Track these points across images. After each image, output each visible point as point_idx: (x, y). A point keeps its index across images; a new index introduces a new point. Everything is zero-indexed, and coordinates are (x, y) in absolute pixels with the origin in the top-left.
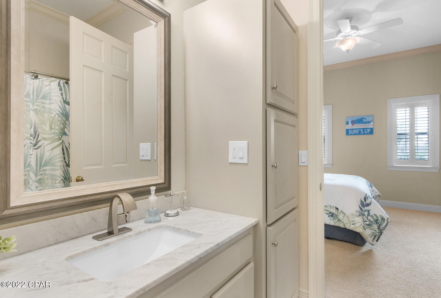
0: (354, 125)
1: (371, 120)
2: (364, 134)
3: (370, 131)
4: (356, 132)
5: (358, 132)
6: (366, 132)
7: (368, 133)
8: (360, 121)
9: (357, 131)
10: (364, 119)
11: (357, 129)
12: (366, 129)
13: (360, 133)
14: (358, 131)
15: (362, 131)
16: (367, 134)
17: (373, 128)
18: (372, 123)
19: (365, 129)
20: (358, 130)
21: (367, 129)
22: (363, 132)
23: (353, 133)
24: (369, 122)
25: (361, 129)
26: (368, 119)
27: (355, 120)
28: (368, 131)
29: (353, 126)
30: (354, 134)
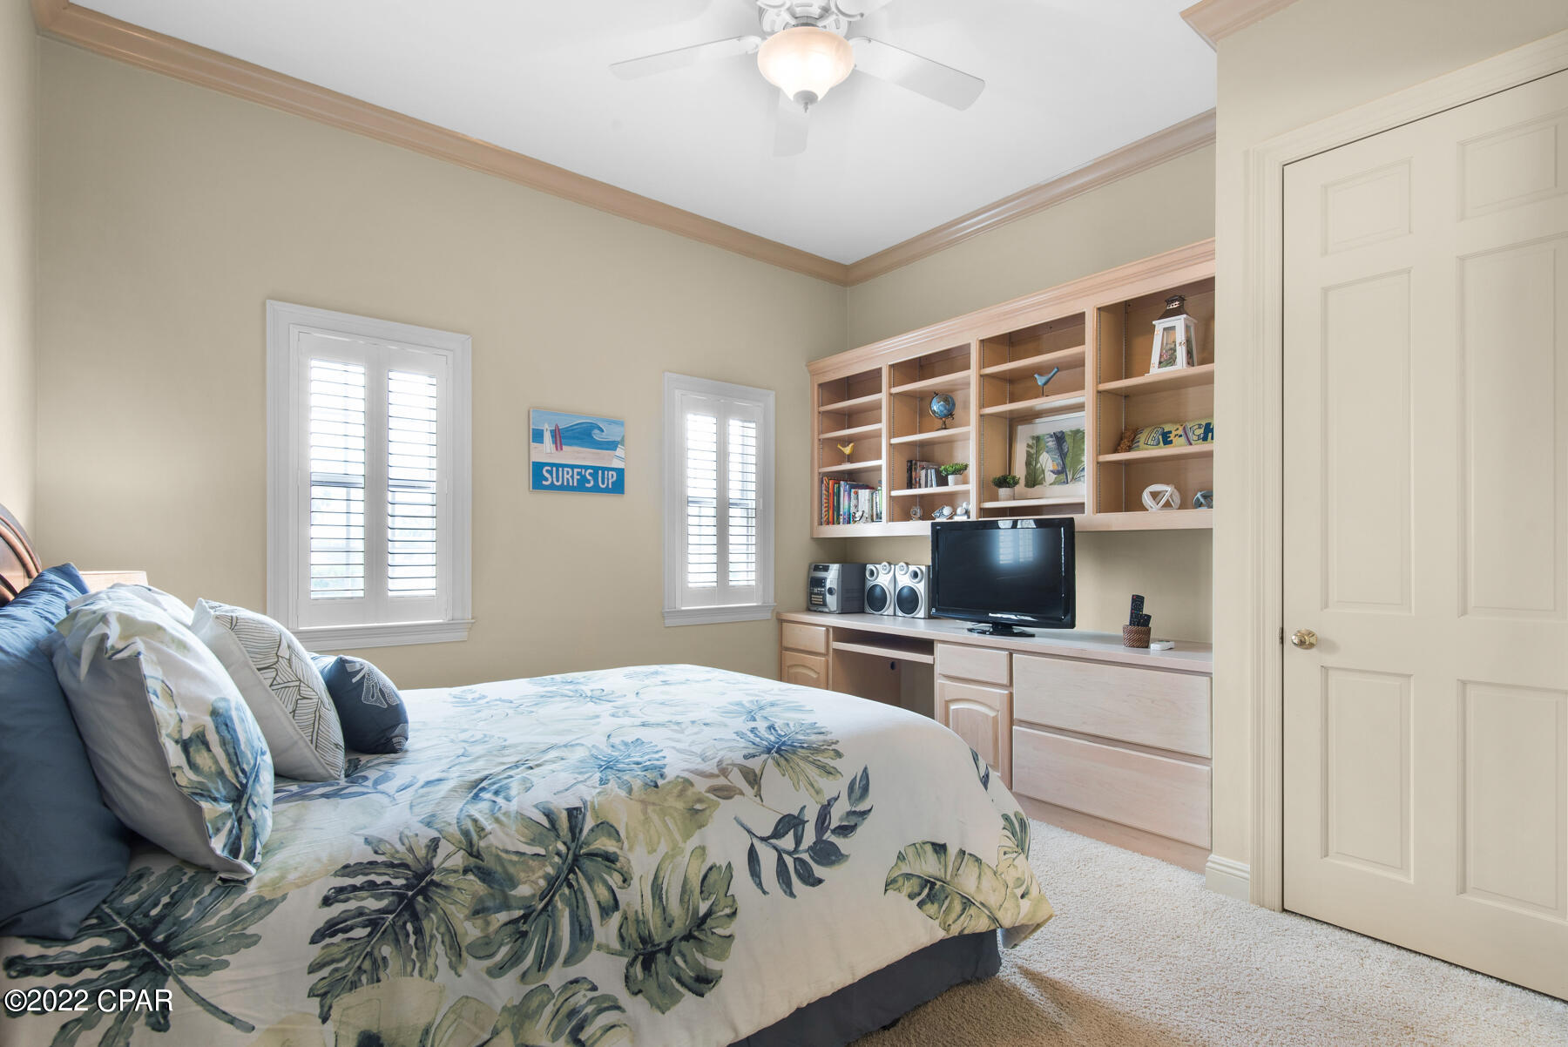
0: (562, 449)
1: (619, 439)
2: (596, 489)
3: (615, 478)
4: (568, 479)
5: (577, 479)
6: (603, 483)
7: (610, 486)
8: (582, 434)
9: (572, 477)
10: (596, 431)
11: (572, 467)
12: (604, 469)
13: (581, 487)
14: (576, 477)
15: (589, 477)
16: (607, 491)
17: (623, 469)
18: (620, 452)
19: (600, 472)
20: (576, 470)
21: (606, 472)
22: (592, 483)
23: (558, 481)
24: (612, 446)
25: (586, 468)
26: (609, 434)
27: (567, 429)
28: (608, 479)
29: (560, 453)
30: (563, 488)
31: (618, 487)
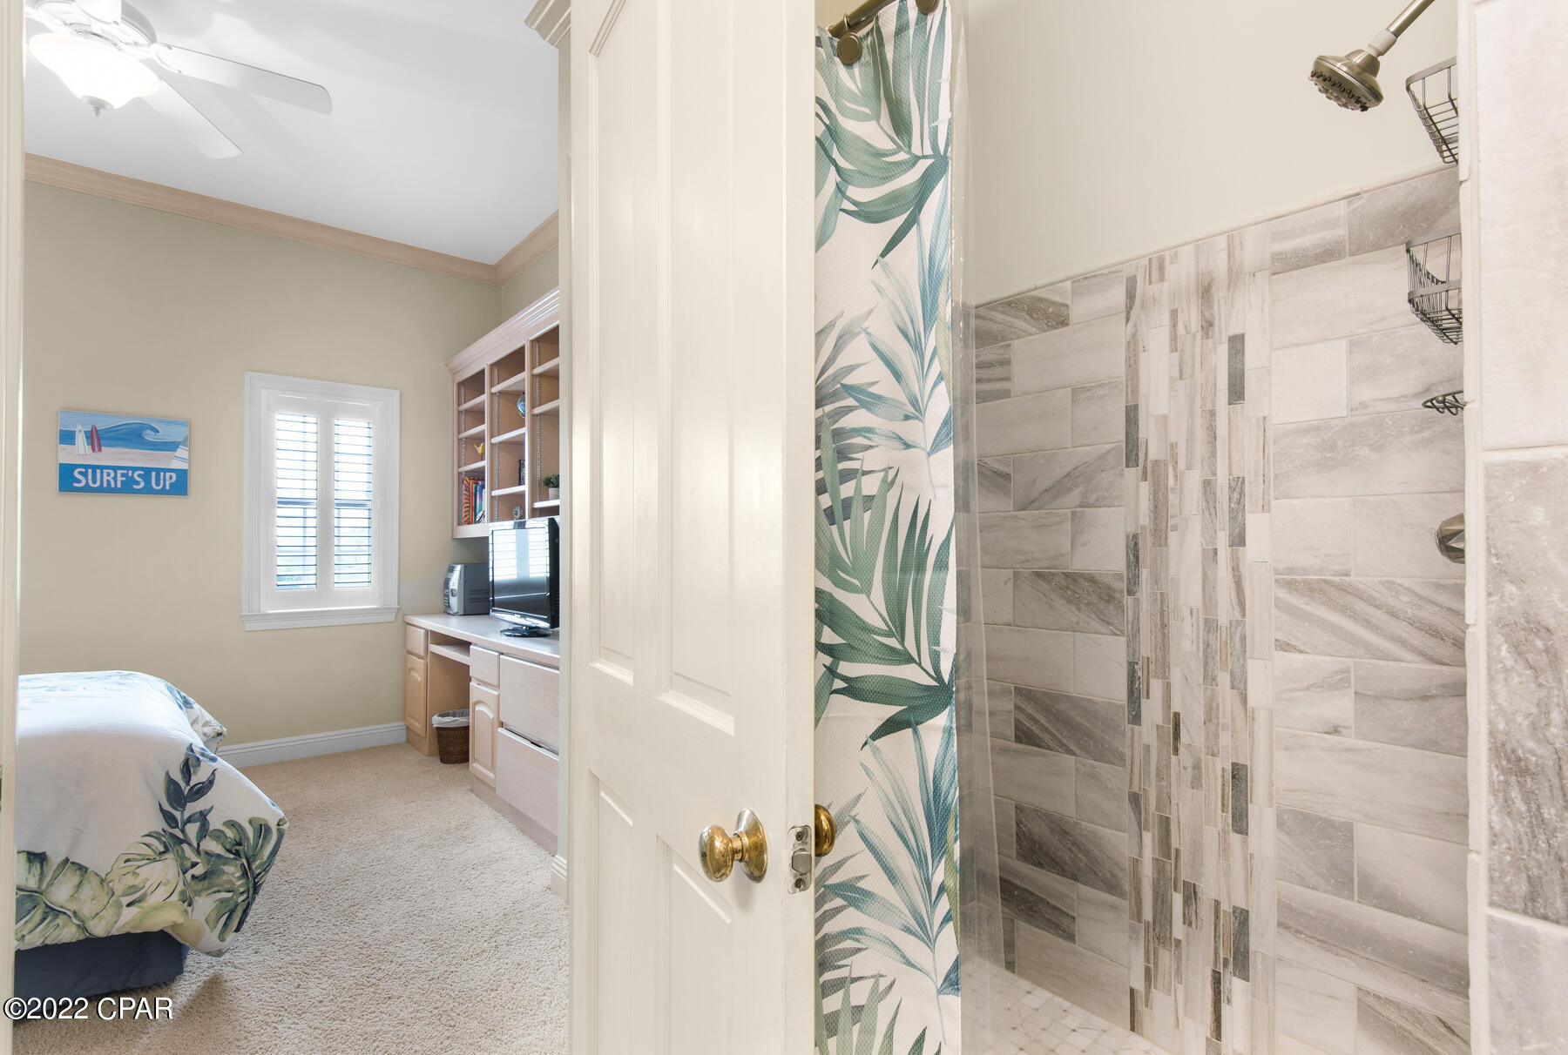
0: (100, 450)
1: (180, 440)
2: (148, 490)
3: (174, 479)
4: (108, 482)
5: (122, 481)
6: (158, 484)
7: (168, 488)
8: (132, 435)
9: (115, 479)
10: (149, 432)
11: (115, 469)
12: (158, 471)
13: (128, 488)
14: (120, 479)
15: (138, 479)
16: (163, 492)
17: (186, 470)
18: (182, 452)
19: (154, 474)
20: (119, 472)
21: (162, 474)
22: (142, 485)
23: (94, 482)
24: (171, 446)
25: (134, 469)
26: (167, 434)
27: (109, 430)
28: (165, 480)
29: (97, 455)
30: (100, 490)
31: (180, 486)
